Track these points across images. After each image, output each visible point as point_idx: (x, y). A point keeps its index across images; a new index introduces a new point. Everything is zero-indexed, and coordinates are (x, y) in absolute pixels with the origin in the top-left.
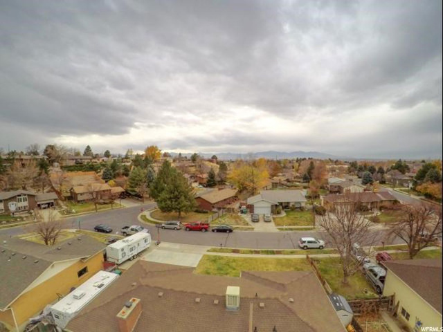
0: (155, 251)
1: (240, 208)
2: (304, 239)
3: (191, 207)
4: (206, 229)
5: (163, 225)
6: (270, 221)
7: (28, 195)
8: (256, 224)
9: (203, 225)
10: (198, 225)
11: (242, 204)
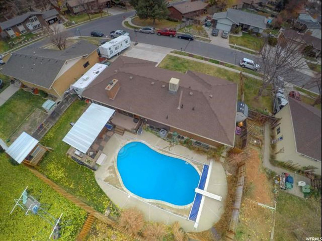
0: (134, 49)
1: (206, 21)
2: (245, 59)
3: (164, 15)
4: (173, 36)
5: (141, 30)
6: (226, 38)
7: (37, 15)
8: (214, 37)
9: (171, 31)
10: (167, 31)
11: (208, 18)
